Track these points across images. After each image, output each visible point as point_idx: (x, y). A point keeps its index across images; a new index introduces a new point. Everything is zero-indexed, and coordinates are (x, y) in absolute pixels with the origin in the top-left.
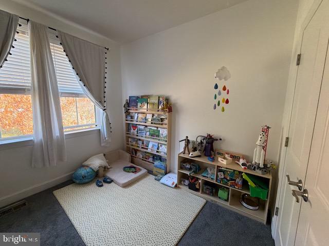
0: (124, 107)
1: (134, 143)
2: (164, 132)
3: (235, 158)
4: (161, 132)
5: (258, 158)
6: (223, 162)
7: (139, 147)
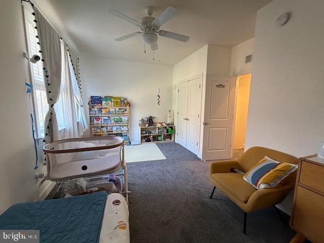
0: (89, 104)
1: (99, 130)
2: (125, 119)
3: (161, 124)
4: (123, 119)
5: (169, 122)
6: (159, 125)
7: (103, 132)
